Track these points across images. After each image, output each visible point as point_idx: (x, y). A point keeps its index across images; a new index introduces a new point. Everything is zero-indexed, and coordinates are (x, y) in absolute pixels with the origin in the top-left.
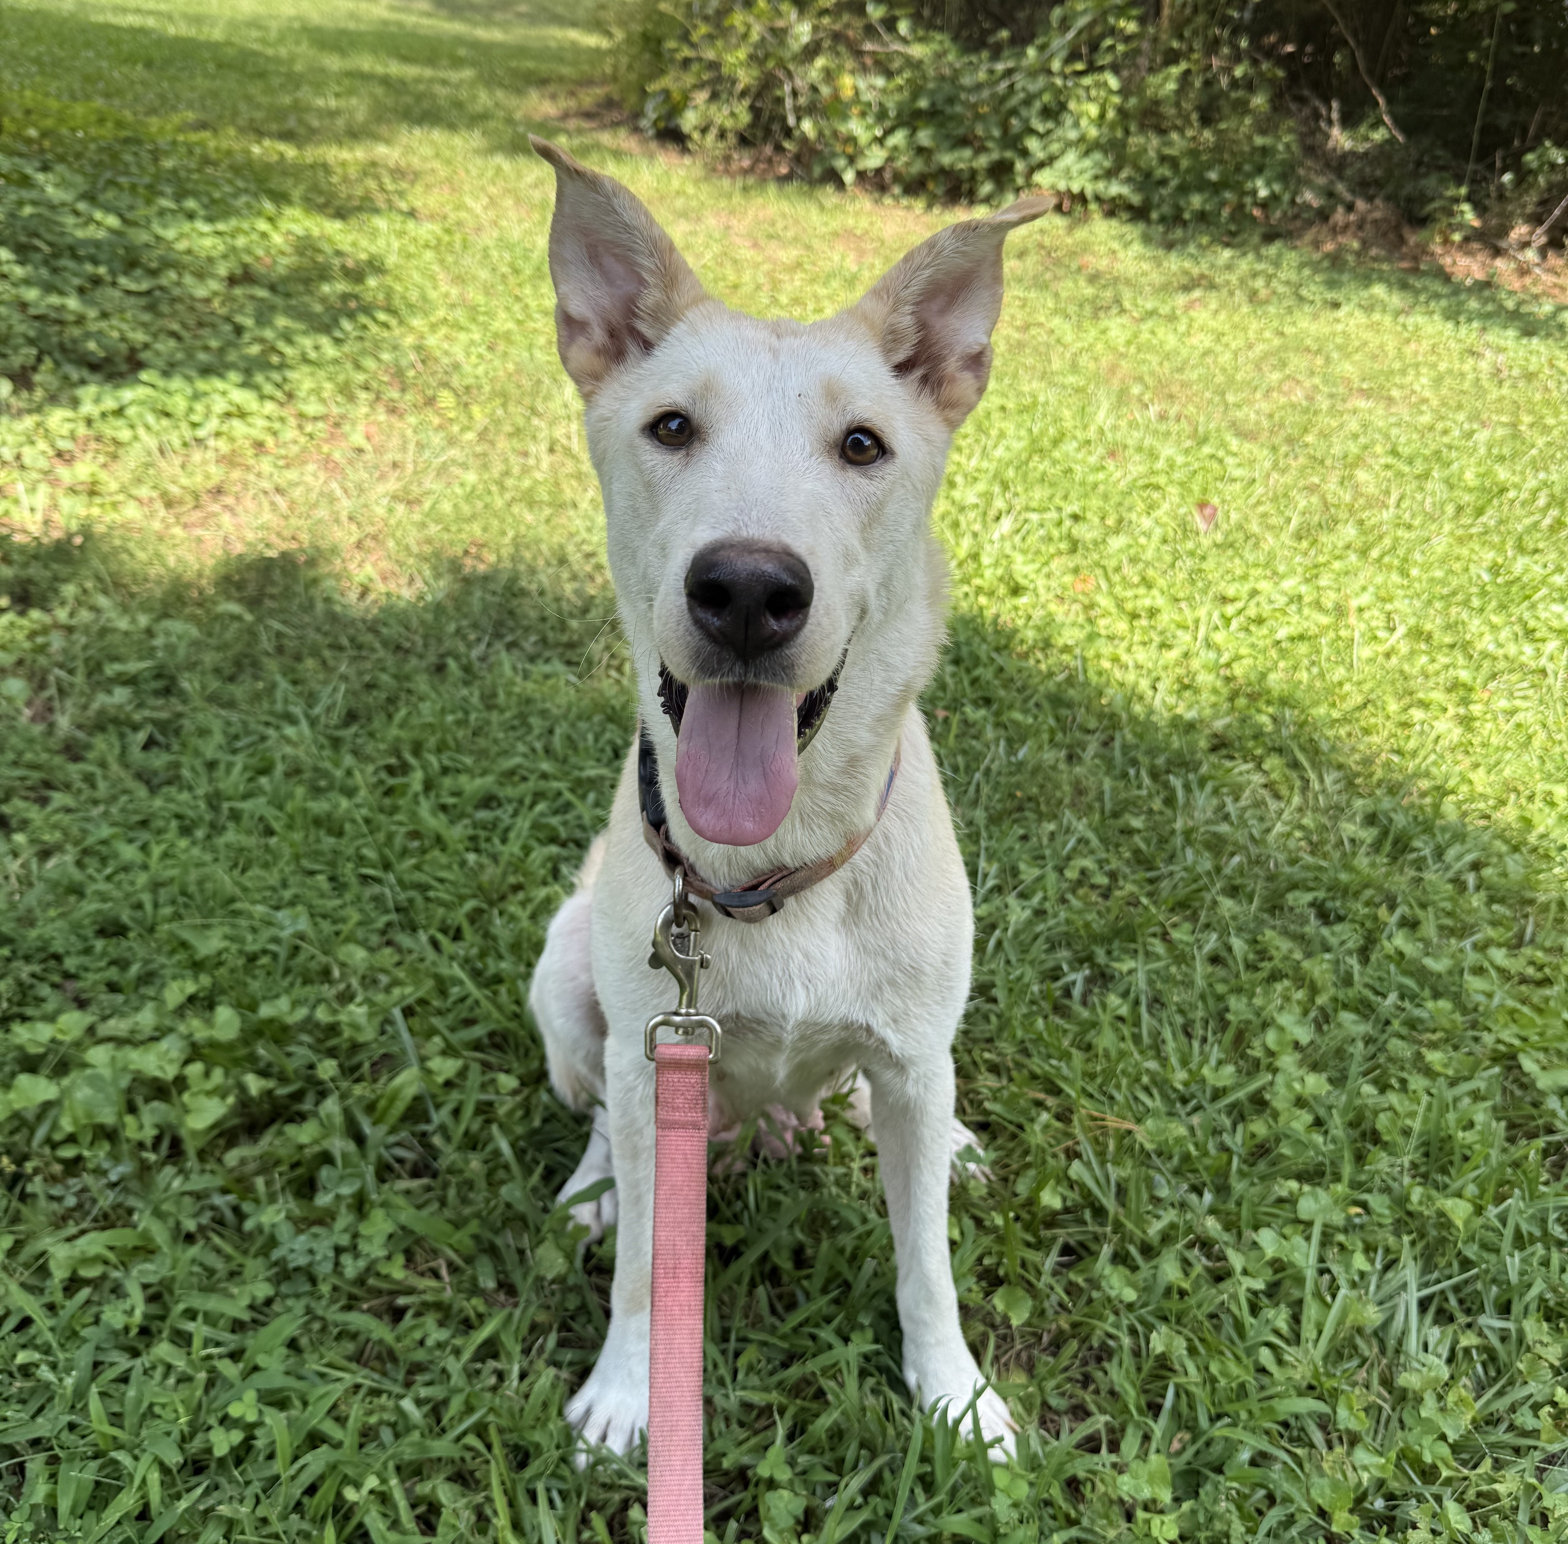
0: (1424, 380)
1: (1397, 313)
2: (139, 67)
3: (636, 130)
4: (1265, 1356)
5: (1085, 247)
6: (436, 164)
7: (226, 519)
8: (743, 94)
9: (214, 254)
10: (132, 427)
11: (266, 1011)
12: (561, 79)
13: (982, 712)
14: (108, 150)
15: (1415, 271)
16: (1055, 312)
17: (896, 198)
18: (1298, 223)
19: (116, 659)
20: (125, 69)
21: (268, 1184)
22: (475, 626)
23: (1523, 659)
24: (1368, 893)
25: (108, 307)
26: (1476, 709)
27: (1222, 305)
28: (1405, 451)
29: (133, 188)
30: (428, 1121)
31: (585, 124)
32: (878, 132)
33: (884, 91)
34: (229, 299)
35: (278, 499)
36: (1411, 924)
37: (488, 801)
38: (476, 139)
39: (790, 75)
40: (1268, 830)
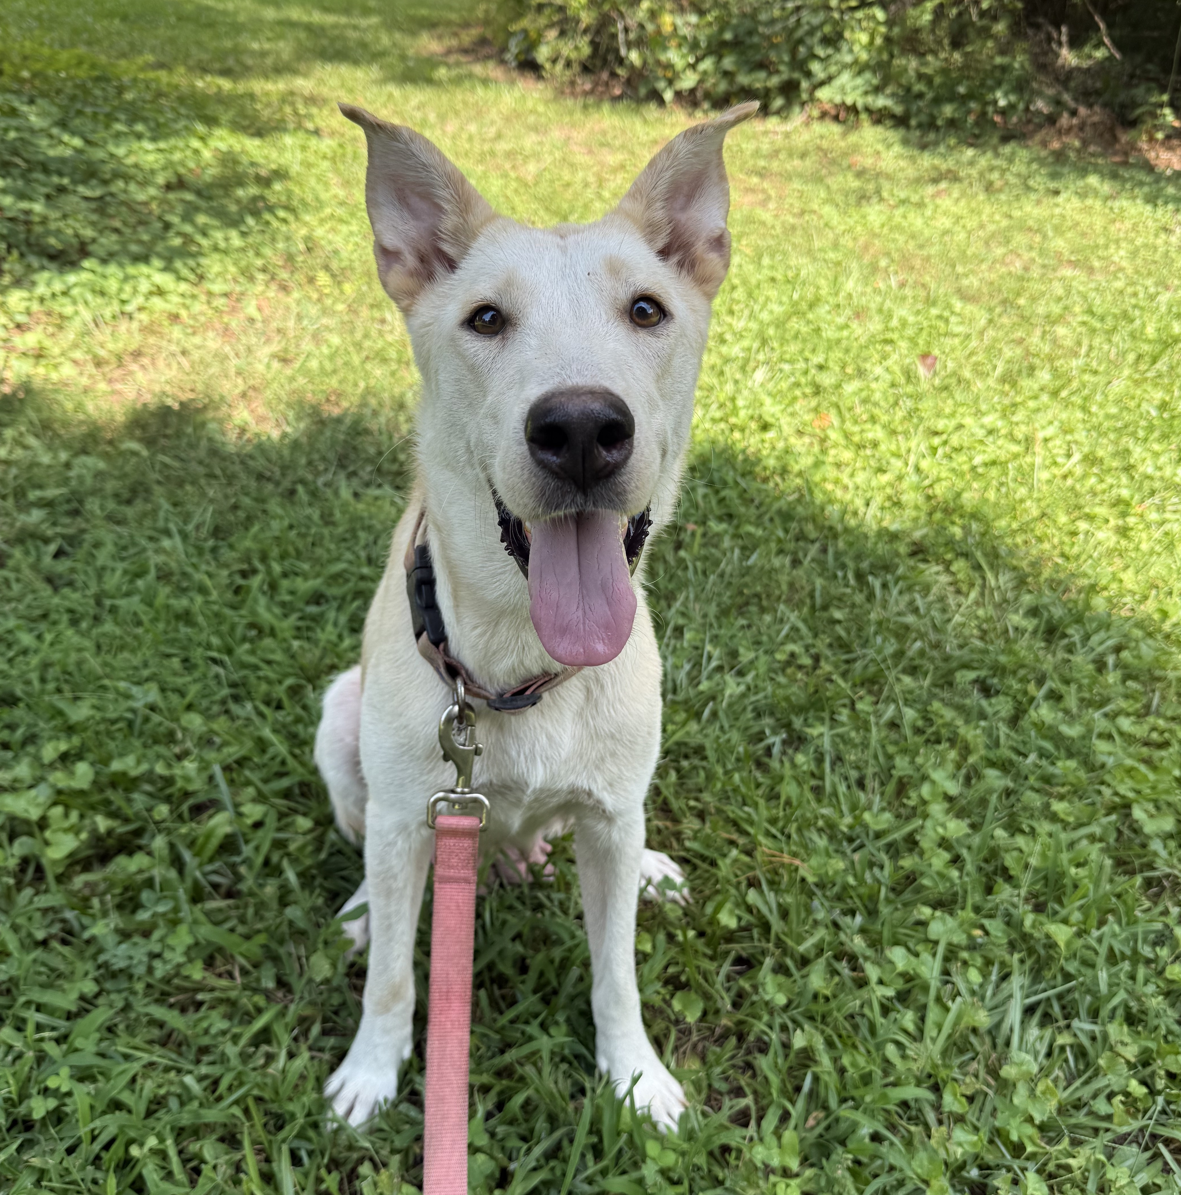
0: (1122, 253)
1: (1106, 199)
2: (117, 21)
3: (502, 62)
4: (891, 1050)
5: (856, 149)
6: (342, 93)
7: (140, 376)
8: (585, 31)
9: (156, 166)
10: (74, 302)
11: (116, 766)
12: (449, 23)
13: (723, 526)
14: (82, 87)
15: (1125, 164)
16: (826, 202)
17: (705, 112)
18: (1031, 127)
19: (40, 487)
20: (105, 23)
21: (102, 903)
22: (324, 459)
23: (1177, 480)
24: (1022, 672)
25: (68, 209)
26: (1131, 521)
27: (963, 194)
28: (1099, 311)
29: (95, 115)
30: (238, 852)
31: (463, 59)
32: (691, 60)
33: (697, 26)
34: (163, 202)
35: (183, 360)
36: (1055, 697)
37: (317, 598)
38: (375, 72)
39: (622, 15)
40: (949, 620)
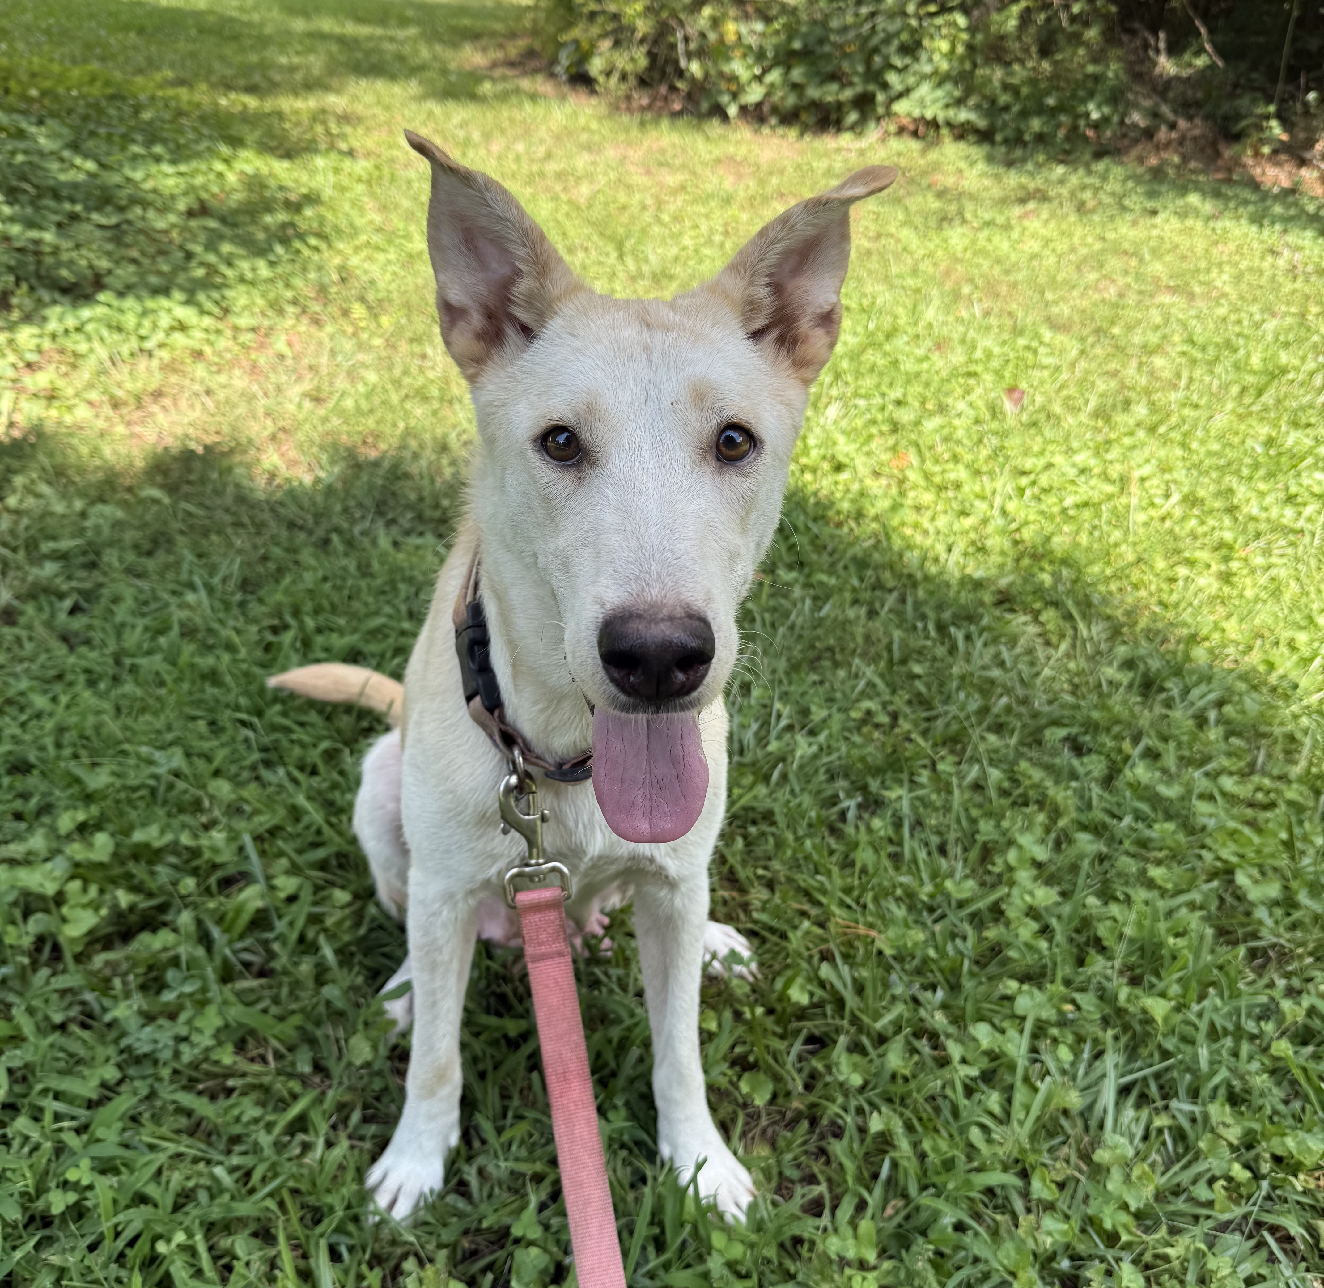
0: (1225, 277)
1: (1208, 219)
2: (132, 35)
3: (552, 76)
4: (975, 1134)
5: (936, 167)
6: (378, 110)
7: (161, 417)
8: (642, 41)
9: (176, 191)
10: (89, 339)
11: (138, 836)
12: (493, 34)
13: (793, 575)
14: (96, 106)
15: (1228, 181)
16: (904, 224)
17: (773, 128)
18: (1126, 142)
19: (54, 538)
20: (120, 36)
21: (125, 983)
22: (360, 505)
23: (1284, 521)
24: (1116, 729)
25: (81, 238)
26: (1235, 565)
27: (1053, 215)
28: (1200, 340)
29: (109, 136)
30: (271, 928)
31: (509, 72)
32: (757, 71)
33: (763, 35)
34: (184, 229)
35: (208, 400)
36: (1152, 755)
37: (354, 655)
38: (413, 87)
39: (681, 23)
40: (1038, 674)
